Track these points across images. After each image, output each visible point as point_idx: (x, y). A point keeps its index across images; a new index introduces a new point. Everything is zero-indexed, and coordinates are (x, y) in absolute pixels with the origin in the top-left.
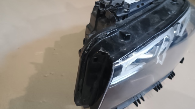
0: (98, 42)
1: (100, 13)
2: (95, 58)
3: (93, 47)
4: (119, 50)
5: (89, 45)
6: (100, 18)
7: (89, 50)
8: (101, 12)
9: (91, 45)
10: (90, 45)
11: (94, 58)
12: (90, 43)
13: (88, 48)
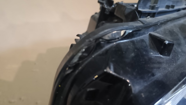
0: (104, 49)
1: (106, 13)
2: (90, 91)
3: (90, 59)
4: (153, 75)
5: (78, 52)
6: (104, 22)
7: (77, 66)
8: (107, 10)
9: (83, 52)
10: (80, 54)
11: (88, 90)
12: (82, 48)
13: (76, 60)
